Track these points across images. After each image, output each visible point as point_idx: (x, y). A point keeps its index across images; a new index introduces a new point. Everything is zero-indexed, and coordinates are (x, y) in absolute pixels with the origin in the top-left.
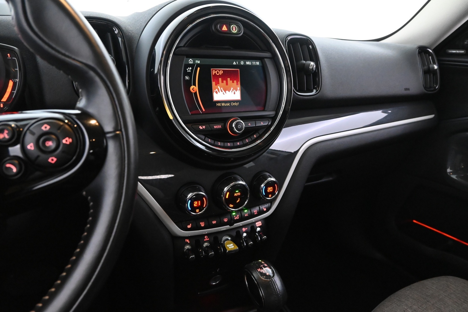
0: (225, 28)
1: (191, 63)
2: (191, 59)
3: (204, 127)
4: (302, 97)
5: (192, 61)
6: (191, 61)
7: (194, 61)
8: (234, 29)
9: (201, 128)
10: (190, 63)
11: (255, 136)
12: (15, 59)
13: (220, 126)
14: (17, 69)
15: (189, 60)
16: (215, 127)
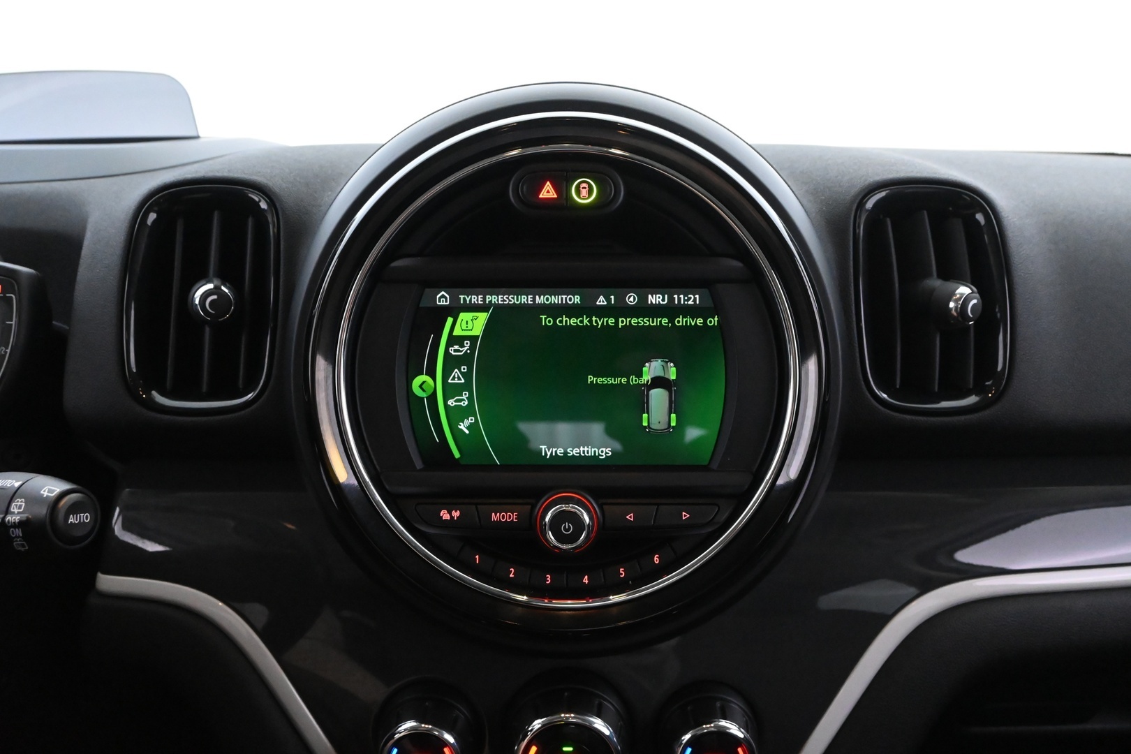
0: (548, 192)
1: (444, 303)
2: (443, 293)
3: (456, 514)
4: (908, 417)
5: (448, 296)
6: (443, 296)
7: (454, 299)
8: (584, 193)
9: (445, 515)
10: (441, 303)
11: (656, 560)
12: (11, 297)
13: (514, 517)
14: (12, 321)
15: (438, 296)
16: (495, 517)
